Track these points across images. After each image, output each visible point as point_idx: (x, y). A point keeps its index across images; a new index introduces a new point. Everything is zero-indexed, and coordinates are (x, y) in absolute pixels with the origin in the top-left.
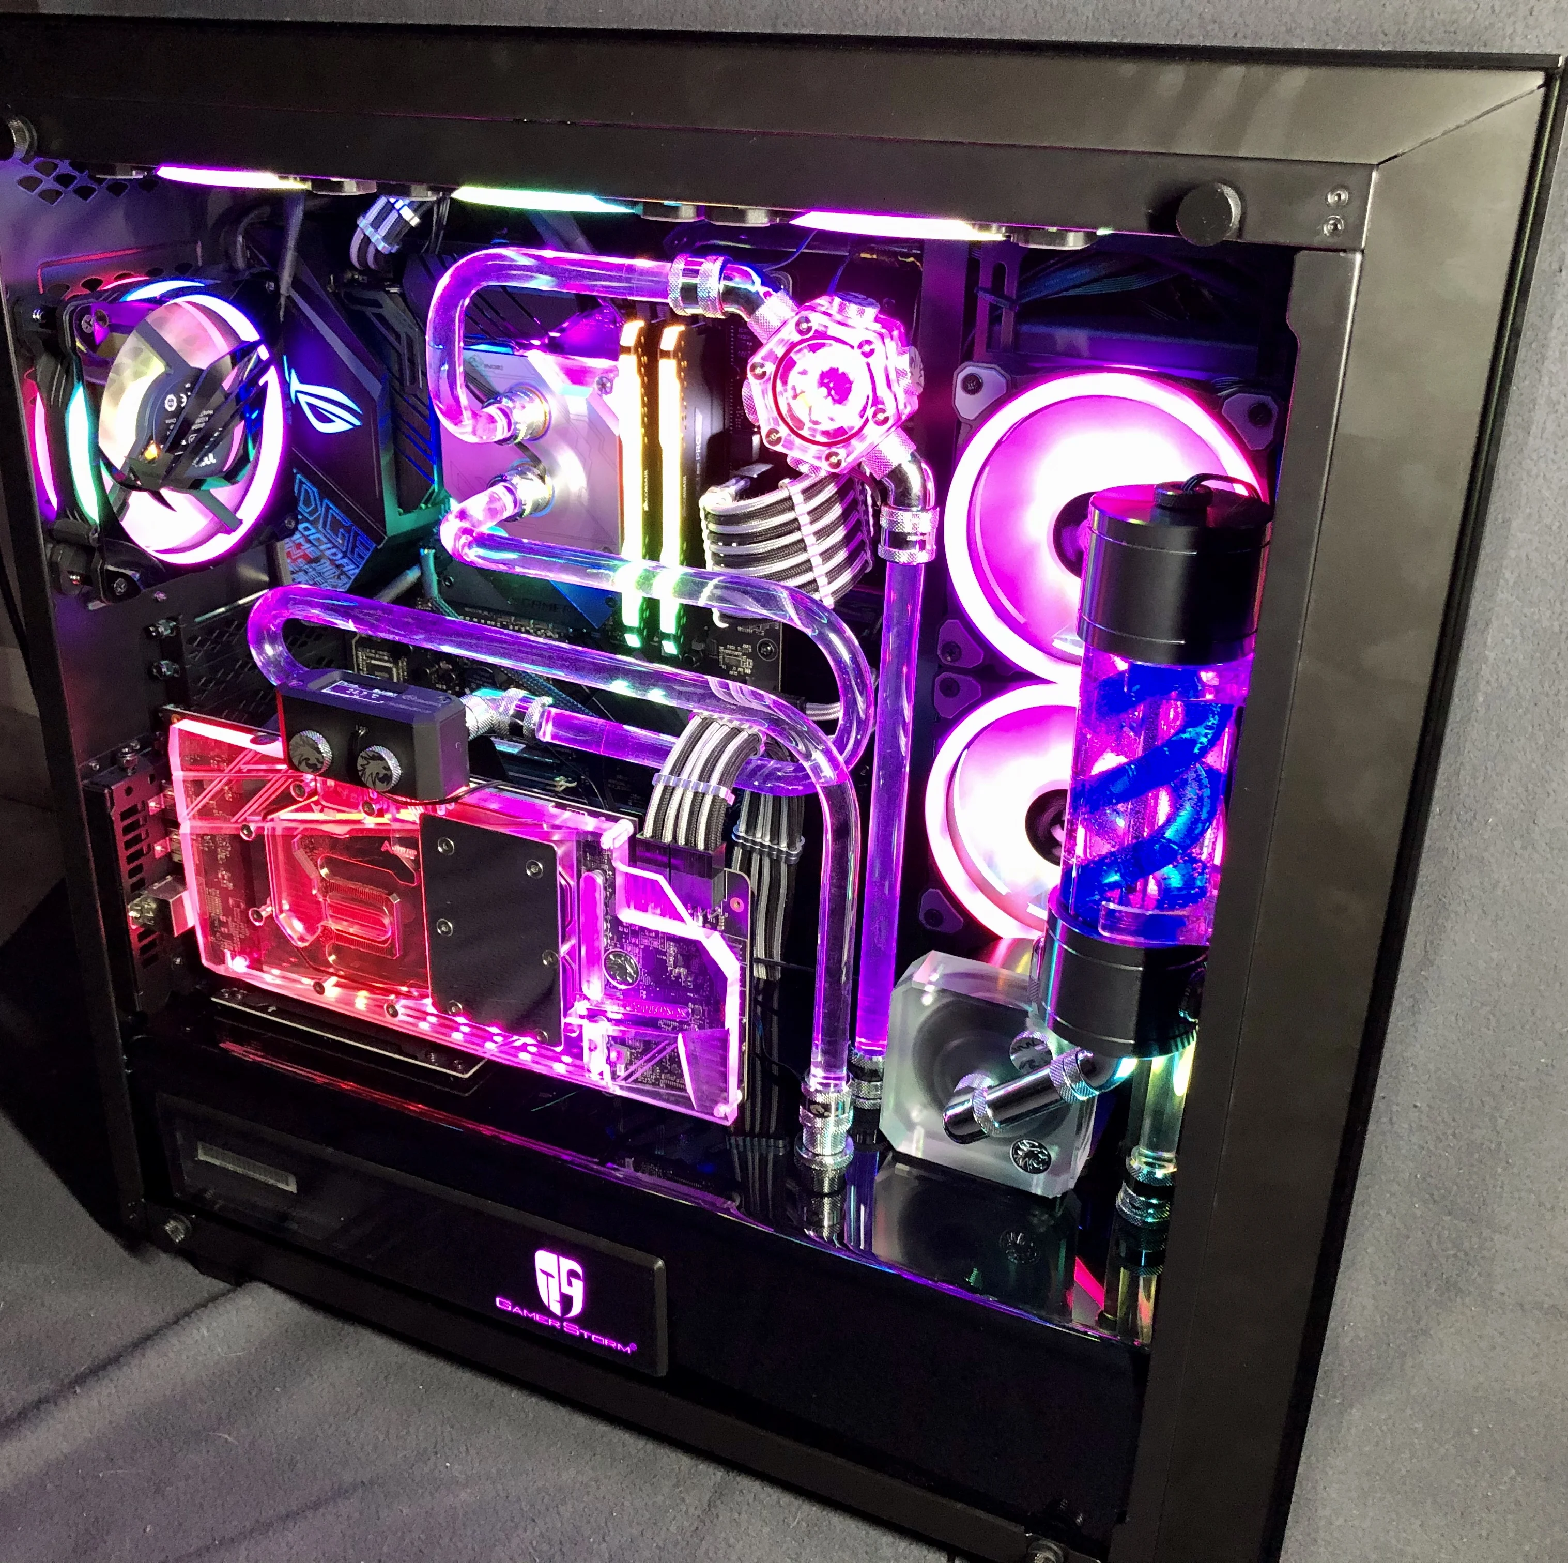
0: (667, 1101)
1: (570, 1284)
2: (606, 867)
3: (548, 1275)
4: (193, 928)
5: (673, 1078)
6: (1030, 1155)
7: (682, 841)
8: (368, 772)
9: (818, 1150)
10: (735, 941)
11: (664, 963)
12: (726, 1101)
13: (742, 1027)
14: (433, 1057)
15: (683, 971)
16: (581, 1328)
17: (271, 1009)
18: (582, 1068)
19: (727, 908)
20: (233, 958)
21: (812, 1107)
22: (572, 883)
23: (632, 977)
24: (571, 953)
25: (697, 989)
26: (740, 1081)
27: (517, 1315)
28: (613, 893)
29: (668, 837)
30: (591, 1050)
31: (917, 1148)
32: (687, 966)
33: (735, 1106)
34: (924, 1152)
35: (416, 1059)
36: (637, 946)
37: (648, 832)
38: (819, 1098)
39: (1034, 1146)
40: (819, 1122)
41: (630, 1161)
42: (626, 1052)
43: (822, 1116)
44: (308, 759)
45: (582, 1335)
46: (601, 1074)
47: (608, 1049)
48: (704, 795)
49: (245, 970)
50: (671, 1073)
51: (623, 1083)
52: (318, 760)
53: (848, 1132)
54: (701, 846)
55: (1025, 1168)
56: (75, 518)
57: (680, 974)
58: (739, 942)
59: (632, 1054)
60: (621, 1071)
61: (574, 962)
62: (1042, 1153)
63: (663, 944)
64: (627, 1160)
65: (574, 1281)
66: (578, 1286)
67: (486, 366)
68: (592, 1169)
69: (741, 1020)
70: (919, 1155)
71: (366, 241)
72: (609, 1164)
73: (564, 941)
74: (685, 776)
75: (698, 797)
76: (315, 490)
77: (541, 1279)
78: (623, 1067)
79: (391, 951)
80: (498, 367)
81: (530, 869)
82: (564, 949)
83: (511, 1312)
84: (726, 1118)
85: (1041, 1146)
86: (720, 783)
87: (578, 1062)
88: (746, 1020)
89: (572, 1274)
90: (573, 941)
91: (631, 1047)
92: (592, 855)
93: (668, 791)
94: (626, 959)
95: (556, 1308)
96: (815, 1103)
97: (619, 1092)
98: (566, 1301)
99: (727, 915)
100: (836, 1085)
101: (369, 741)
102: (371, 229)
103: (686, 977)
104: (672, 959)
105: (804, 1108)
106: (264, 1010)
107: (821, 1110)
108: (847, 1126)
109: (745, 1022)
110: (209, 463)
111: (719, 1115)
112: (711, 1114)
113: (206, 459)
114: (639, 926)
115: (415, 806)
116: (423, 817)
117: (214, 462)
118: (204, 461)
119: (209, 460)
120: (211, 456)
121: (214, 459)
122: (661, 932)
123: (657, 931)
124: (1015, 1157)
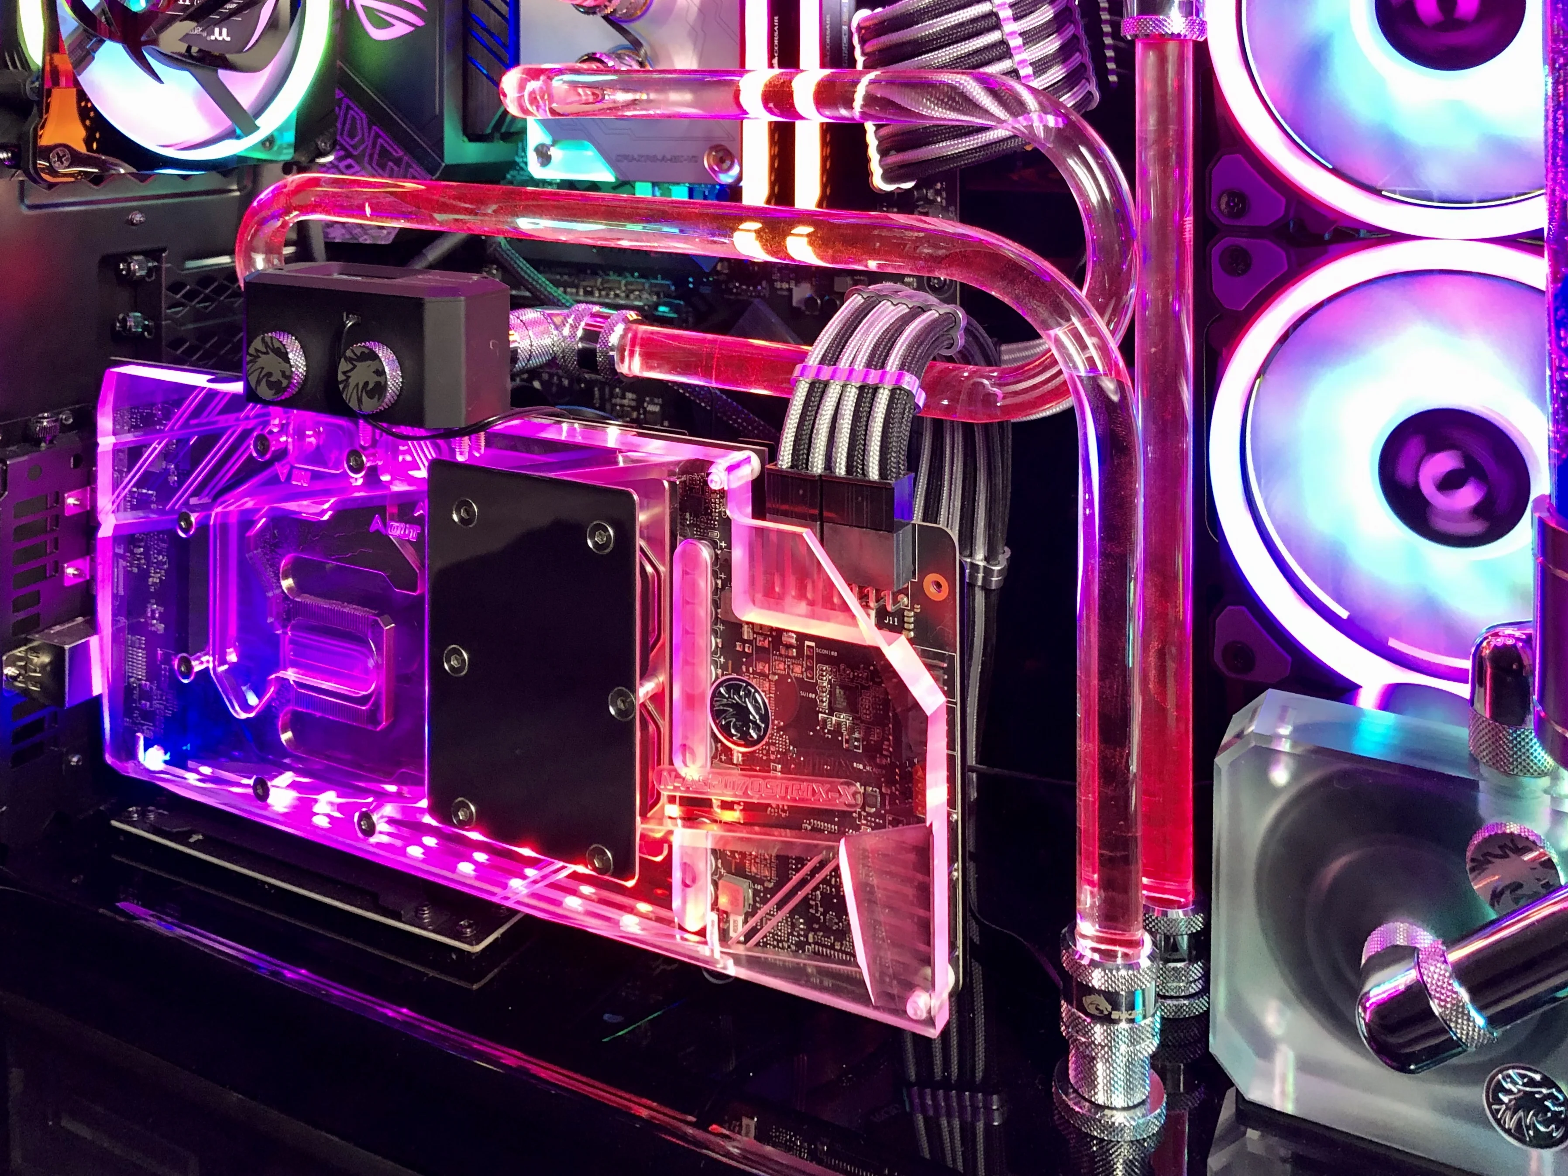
0: (821, 988)
2: (716, 534)
4: (100, 696)
5: (828, 942)
6: (1526, 1102)
7: (841, 470)
8: (352, 382)
9: (1100, 1098)
10: (937, 656)
11: (812, 707)
12: (930, 986)
13: (952, 827)
14: (426, 914)
15: (844, 718)
17: (195, 838)
18: (669, 922)
19: (918, 594)
20: (146, 749)
21: (1087, 1000)
22: (662, 569)
23: (757, 727)
24: (657, 698)
25: (871, 752)
26: (952, 946)
28: (727, 582)
29: (818, 466)
30: (686, 885)
31: (1283, 1093)
32: (852, 708)
33: (945, 995)
34: (1297, 1101)
35: (398, 918)
36: (766, 676)
37: (785, 460)
38: (1097, 979)
39: (1532, 1083)
40: (1099, 1031)
41: (750, 1123)
42: (746, 890)
43: (1107, 1020)
44: (269, 374)
46: (702, 933)
47: (715, 884)
48: (876, 389)
49: (161, 766)
50: (826, 930)
51: (741, 950)
52: (283, 373)
53: (1153, 1057)
54: (874, 474)
55: (1518, 1133)
56: (15, 66)
57: (839, 724)
58: (942, 657)
59: (756, 893)
60: (738, 927)
61: (662, 713)
62: (1551, 1096)
63: (810, 669)
64: (745, 1121)
68: (684, 1137)
69: (949, 815)
70: (1289, 1108)
72: (714, 1127)
73: (646, 674)
74: (844, 363)
75: (867, 394)
76: (364, 116)
78: (740, 919)
79: (373, 716)
81: (592, 537)
82: (645, 690)
84: (930, 1021)
85: (1547, 1082)
86: (902, 367)
87: (663, 913)
88: (956, 816)
90: (662, 678)
91: (754, 880)
92: (695, 514)
93: (817, 391)
94: (748, 694)
96: (1091, 990)
97: (732, 970)
99: (918, 608)
100: (1125, 955)
101: (360, 333)
103: (851, 731)
104: (825, 697)
105: (1070, 1003)
106: (182, 838)
107: (1106, 1006)
108: (1150, 1045)
109: (957, 821)
110: (220, 38)
111: (916, 1014)
112: (902, 1013)
113: (217, 30)
114: (772, 629)
115: (422, 442)
116: (433, 466)
117: (228, 39)
118: (213, 33)
119: (220, 34)
120: (224, 31)
121: (228, 35)
122: (807, 643)
123: (802, 637)
124: (1495, 1107)
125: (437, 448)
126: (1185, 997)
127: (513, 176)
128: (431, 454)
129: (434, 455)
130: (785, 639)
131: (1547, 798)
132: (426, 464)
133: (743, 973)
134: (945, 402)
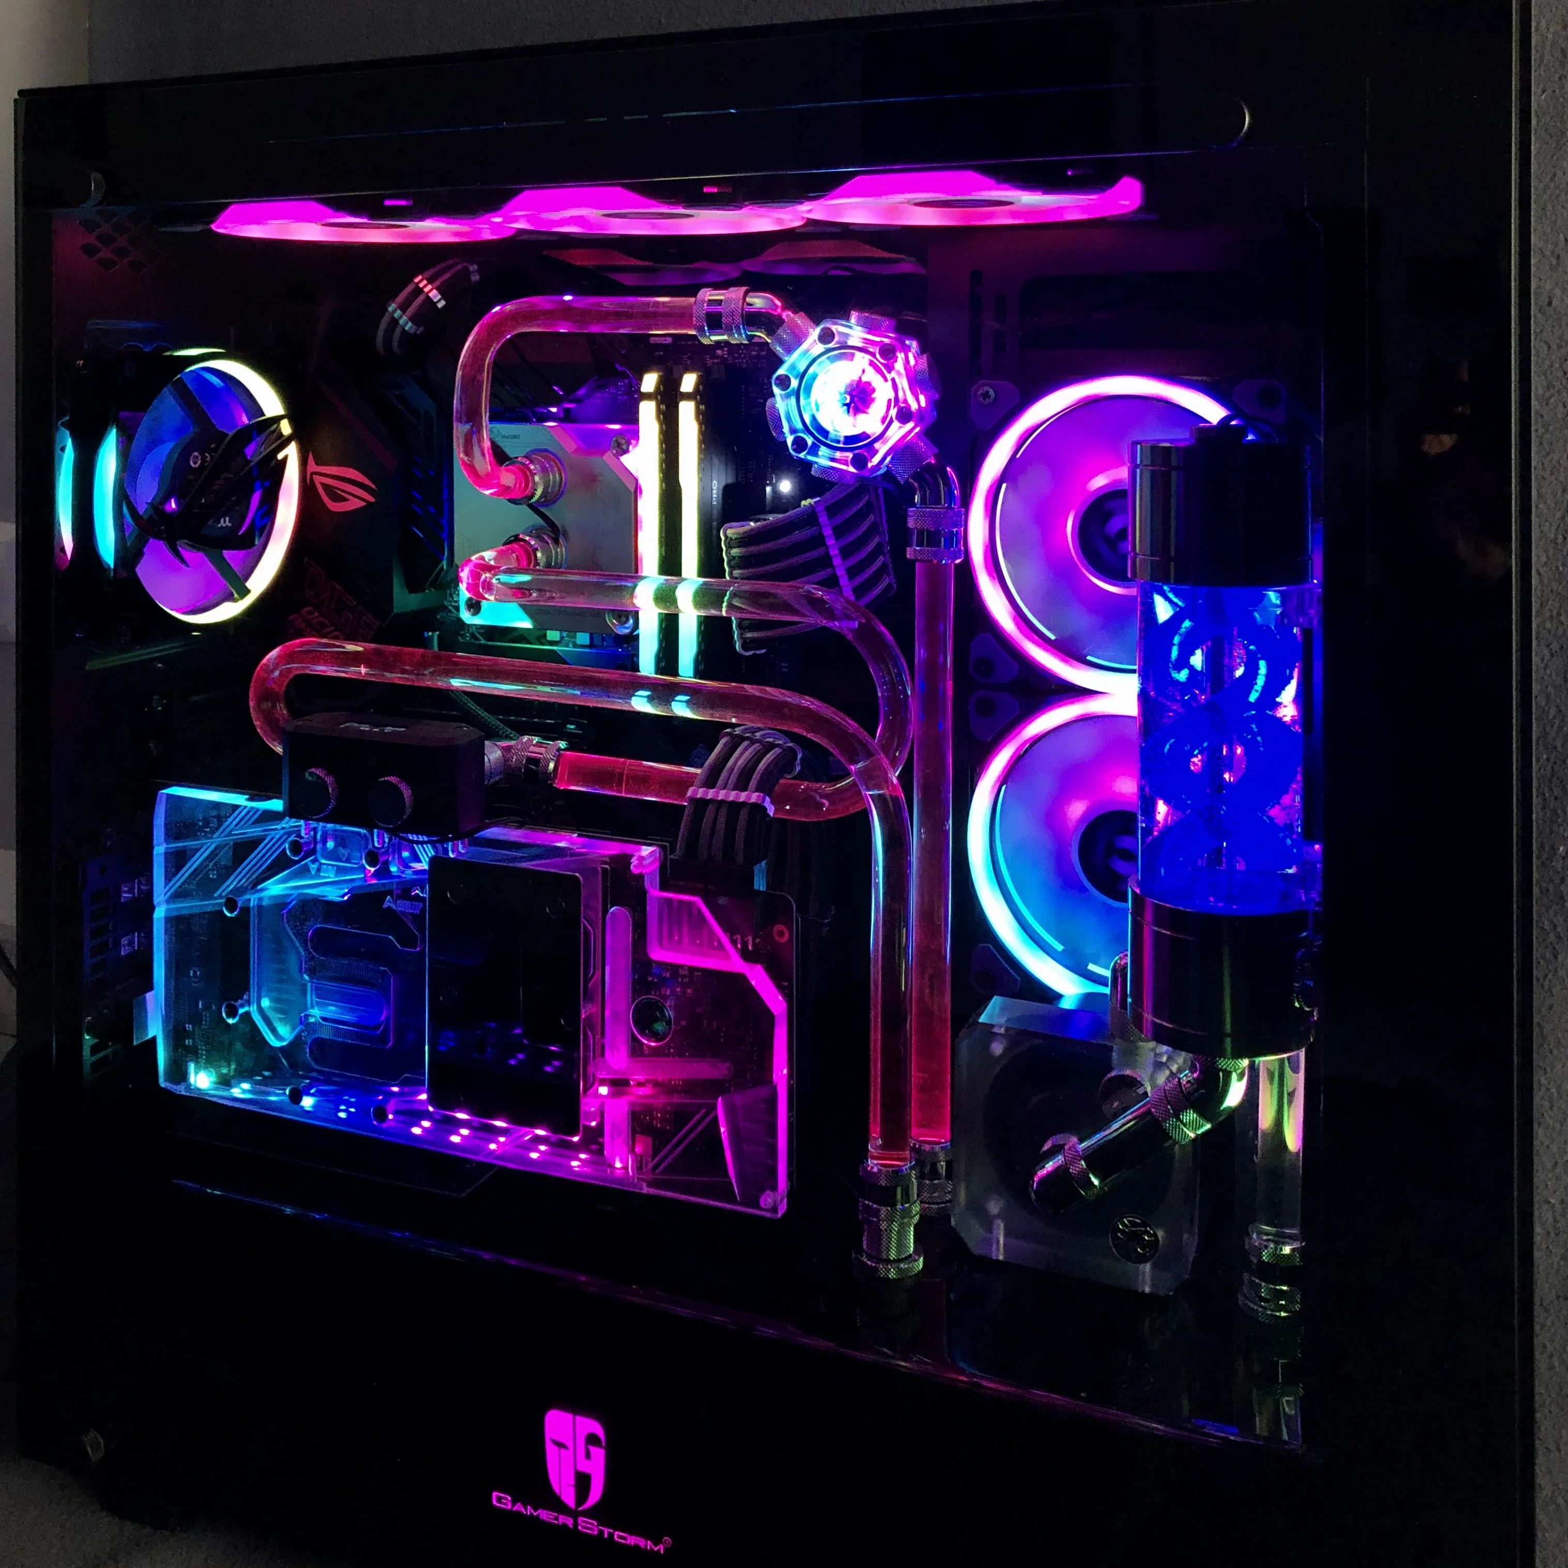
1: (588, 1455)
3: (561, 1445)
4: (154, 1039)
6: (1133, 1237)
7: (718, 857)
9: (883, 1254)
11: (699, 1016)
12: (775, 1188)
16: (600, 1524)
18: (603, 1164)
19: (769, 939)
20: (196, 1073)
21: (873, 1194)
23: (664, 1031)
24: (593, 1016)
27: (519, 1513)
28: (642, 934)
29: (702, 855)
30: (613, 1141)
31: (998, 1248)
32: (725, 1015)
33: (784, 1193)
34: (1006, 1253)
36: (668, 996)
37: (681, 852)
38: (882, 1182)
39: (1137, 1225)
40: (883, 1213)
45: (601, 1533)
46: (625, 1167)
49: (208, 1085)
51: (651, 1176)
54: (740, 858)
55: (1127, 1256)
61: (597, 1024)
62: (1147, 1233)
63: (698, 990)
65: (592, 1449)
66: (599, 1454)
67: (504, 436)
70: (1001, 1256)
71: (395, 322)
73: (586, 1000)
74: (720, 786)
75: (735, 809)
76: (323, 572)
77: (551, 1451)
78: (650, 1157)
79: (384, 1038)
80: (515, 437)
81: (550, 907)
82: (586, 1010)
83: (510, 1511)
84: (774, 1210)
85: (1146, 1224)
87: (598, 1158)
89: (592, 1439)
91: (656, 1135)
93: (702, 805)
94: (658, 1008)
95: (569, 1497)
96: (877, 1188)
97: (645, 1189)
98: (583, 1482)
99: (768, 946)
101: (382, 771)
102: (399, 312)
105: (864, 1197)
108: (915, 1220)
109: (793, 1084)
110: (224, 525)
111: (765, 1204)
112: (758, 1207)
113: (222, 520)
114: (671, 965)
115: (425, 846)
116: (432, 861)
117: (230, 525)
118: (220, 522)
119: (225, 522)
120: (227, 519)
121: (230, 522)
122: (696, 973)
123: (692, 969)
124: (1116, 1242)
125: (434, 847)
126: (943, 1203)
127: (443, 617)
128: (431, 853)
129: (433, 853)
130: (682, 972)
131: (1152, 1054)
132: (427, 860)
133: (653, 1191)
134: (788, 807)
